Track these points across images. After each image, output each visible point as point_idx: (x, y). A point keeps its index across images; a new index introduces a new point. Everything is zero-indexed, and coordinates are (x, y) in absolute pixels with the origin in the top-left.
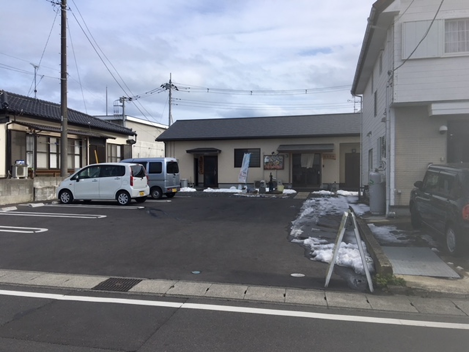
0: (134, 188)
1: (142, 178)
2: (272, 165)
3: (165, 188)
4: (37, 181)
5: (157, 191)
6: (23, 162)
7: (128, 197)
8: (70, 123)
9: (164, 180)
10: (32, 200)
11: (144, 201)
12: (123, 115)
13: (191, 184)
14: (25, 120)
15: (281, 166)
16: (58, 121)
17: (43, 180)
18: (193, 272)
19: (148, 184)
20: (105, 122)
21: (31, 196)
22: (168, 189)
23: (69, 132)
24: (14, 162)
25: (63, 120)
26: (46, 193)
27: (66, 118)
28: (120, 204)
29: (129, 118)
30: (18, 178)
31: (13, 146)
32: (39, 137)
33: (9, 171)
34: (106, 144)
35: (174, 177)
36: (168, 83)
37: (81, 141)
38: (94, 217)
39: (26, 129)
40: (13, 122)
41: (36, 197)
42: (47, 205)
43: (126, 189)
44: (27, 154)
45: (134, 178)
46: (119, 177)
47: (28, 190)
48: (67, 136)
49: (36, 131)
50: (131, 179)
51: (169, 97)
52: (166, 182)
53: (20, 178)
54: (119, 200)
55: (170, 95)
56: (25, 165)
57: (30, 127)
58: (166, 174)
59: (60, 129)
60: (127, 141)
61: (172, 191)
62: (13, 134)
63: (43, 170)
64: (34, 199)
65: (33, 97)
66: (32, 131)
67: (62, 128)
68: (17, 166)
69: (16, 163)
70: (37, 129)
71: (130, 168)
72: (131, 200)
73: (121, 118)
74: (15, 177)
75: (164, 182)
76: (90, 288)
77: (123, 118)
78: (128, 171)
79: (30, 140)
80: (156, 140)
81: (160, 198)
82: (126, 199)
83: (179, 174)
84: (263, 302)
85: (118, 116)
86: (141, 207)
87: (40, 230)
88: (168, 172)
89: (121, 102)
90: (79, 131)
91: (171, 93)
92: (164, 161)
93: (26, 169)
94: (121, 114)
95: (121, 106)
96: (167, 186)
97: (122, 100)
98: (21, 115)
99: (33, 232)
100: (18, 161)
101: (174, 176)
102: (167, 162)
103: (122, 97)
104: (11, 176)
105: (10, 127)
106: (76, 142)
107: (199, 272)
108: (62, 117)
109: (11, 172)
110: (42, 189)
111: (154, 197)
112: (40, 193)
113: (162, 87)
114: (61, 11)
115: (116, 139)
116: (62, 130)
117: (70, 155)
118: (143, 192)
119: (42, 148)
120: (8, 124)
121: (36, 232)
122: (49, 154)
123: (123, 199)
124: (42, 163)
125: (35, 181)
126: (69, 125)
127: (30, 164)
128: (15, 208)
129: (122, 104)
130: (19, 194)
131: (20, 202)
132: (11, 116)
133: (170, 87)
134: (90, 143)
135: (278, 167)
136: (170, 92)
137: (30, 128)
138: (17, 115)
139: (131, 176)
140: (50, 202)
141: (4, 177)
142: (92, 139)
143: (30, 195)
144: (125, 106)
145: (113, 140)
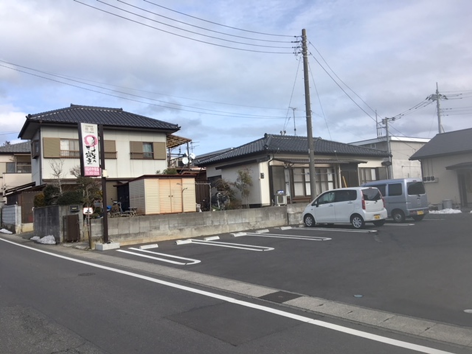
0: (367, 212)
1: (377, 201)
3: (407, 211)
4: (290, 208)
5: (399, 214)
6: (283, 192)
7: (361, 220)
8: (316, 154)
9: (405, 202)
10: (286, 224)
11: (383, 224)
12: (387, 137)
13: (457, 204)
14: (282, 156)
16: (306, 153)
17: (295, 207)
18: (355, 296)
19: (384, 207)
20: (359, 147)
21: (286, 221)
22: (411, 211)
23: (316, 162)
24: (276, 192)
25: (310, 152)
26: (298, 218)
27: (312, 150)
28: (354, 227)
29: (393, 138)
30: (279, 206)
31: (274, 178)
32: (294, 169)
33: (272, 200)
34: (358, 169)
35: (418, 199)
36: (435, 93)
37: (333, 168)
38: (319, 239)
39: (283, 164)
40: (273, 159)
41: (290, 221)
42: (295, 228)
43: (360, 214)
44: (286, 184)
45: (366, 201)
46: (352, 201)
47: (282, 215)
48: (314, 166)
49: (291, 164)
50: (363, 203)
51: (437, 108)
52: (408, 204)
53: (281, 205)
54: (353, 223)
55: (438, 106)
56: (284, 194)
57: (285, 161)
58: (407, 196)
59: (308, 160)
60: (382, 164)
61: (417, 214)
62: (274, 169)
63: (300, 197)
64: (288, 223)
65: (293, 135)
66: (287, 165)
67: (309, 160)
68: (278, 195)
69: (277, 193)
70: (291, 163)
71: (361, 192)
72: (365, 224)
73: (385, 140)
74: (277, 205)
75: (406, 204)
76: (258, 297)
77: (387, 139)
78: (360, 195)
79: (287, 173)
80: (409, 160)
81: (403, 221)
82: (360, 223)
83: (426, 195)
84: (393, 331)
85: (382, 138)
86: (374, 231)
87: (268, 249)
88: (409, 193)
89: (383, 123)
90: (329, 160)
91: (440, 104)
92: (403, 182)
93: (285, 197)
94: (385, 135)
95: (384, 128)
96: (409, 209)
97: (385, 121)
98: (278, 153)
99: (262, 250)
100: (279, 191)
101: (418, 197)
102: (408, 183)
103: (384, 118)
104: (274, 204)
105: (271, 163)
106: (328, 170)
107: (361, 296)
108: (309, 150)
109: (274, 201)
110: (294, 214)
111: (396, 220)
112: (293, 218)
113: (428, 99)
114: (303, 58)
115: (368, 163)
116: (309, 161)
117: (324, 183)
118: (378, 216)
119: (298, 178)
120: (269, 162)
121: (265, 250)
122: (304, 183)
123: (357, 222)
124: (299, 191)
125: (288, 207)
126: (315, 156)
127: (288, 194)
128: (267, 231)
129: (385, 125)
130: (275, 219)
131: (275, 226)
132: (271, 155)
133: (437, 97)
134: (341, 170)
136: (438, 103)
137: (285, 163)
138: (275, 153)
139: (363, 199)
140: (297, 226)
141: (269, 205)
142: (343, 165)
143: (285, 219)
144: (388, 127)
145: (365, 164)
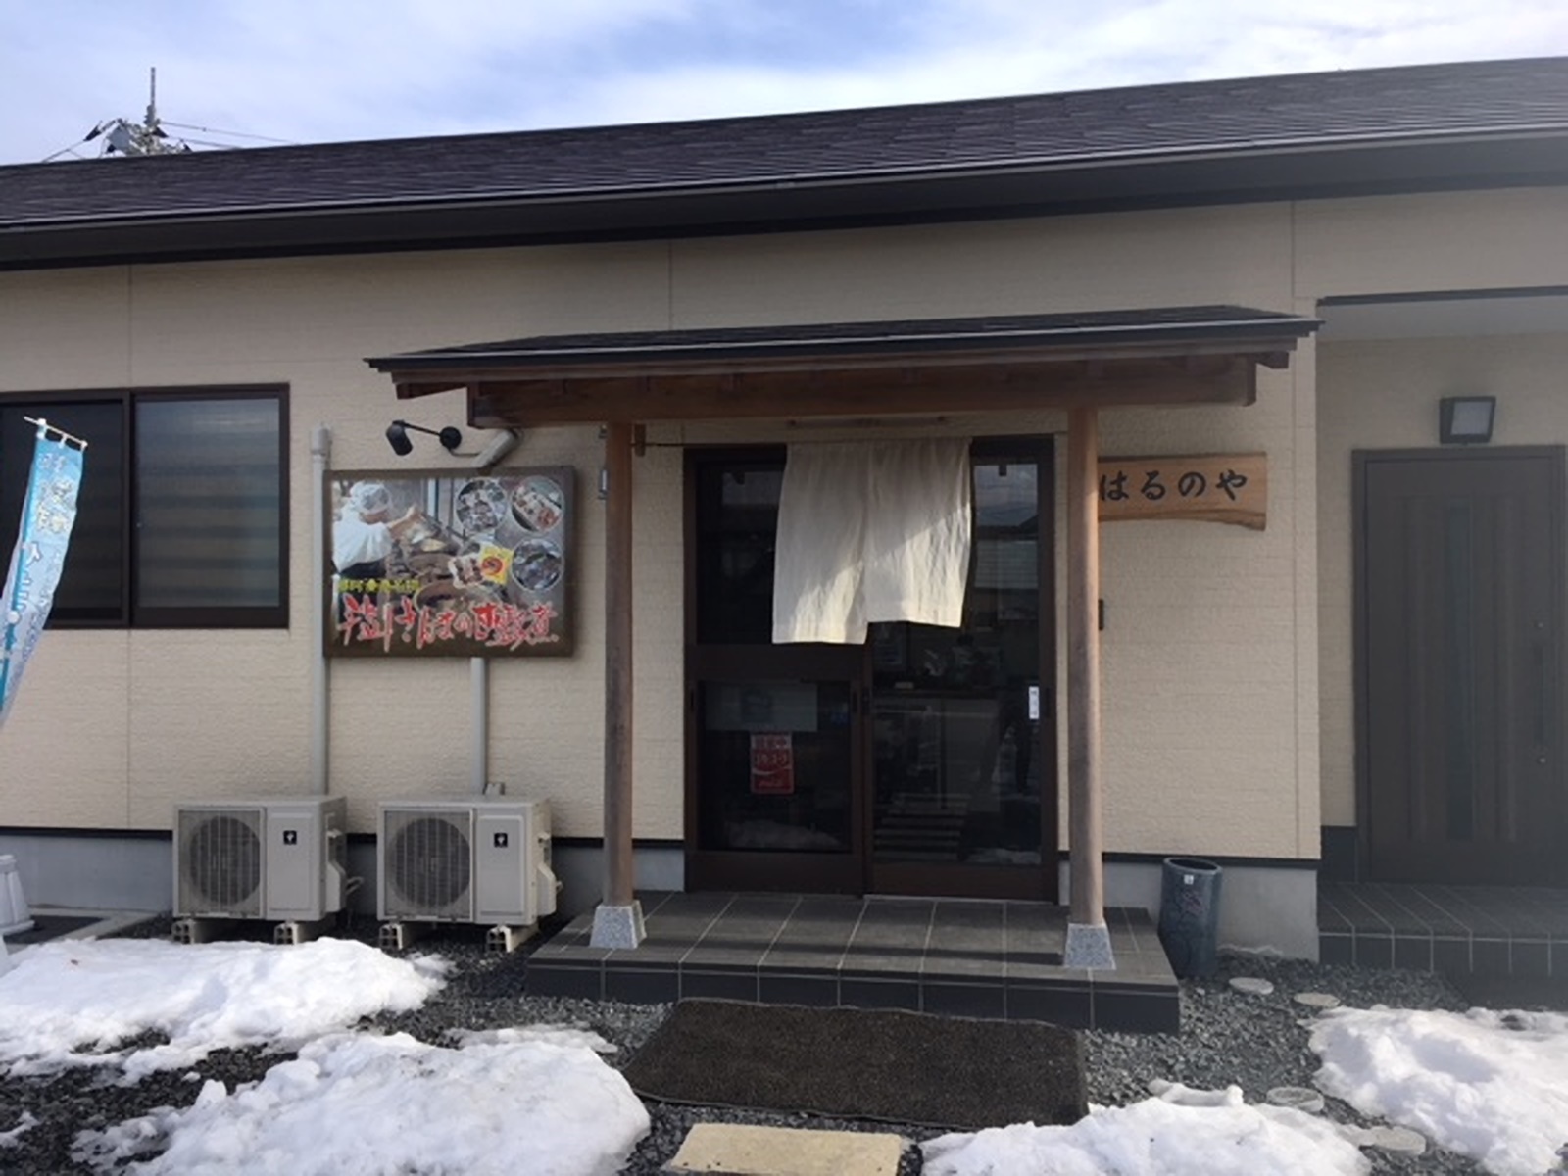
2: (432, 601)
15: (542, 607)
135: (508, 626)
